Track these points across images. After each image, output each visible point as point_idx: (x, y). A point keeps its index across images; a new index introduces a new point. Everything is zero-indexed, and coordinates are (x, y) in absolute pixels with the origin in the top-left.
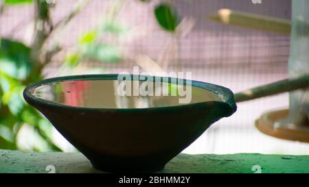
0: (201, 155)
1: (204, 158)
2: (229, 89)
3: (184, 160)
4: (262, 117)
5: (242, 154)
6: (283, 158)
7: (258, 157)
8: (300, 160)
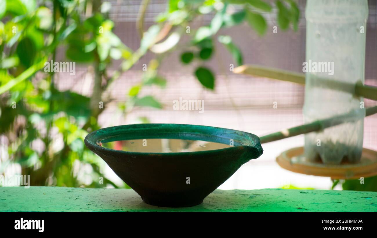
0: (233, 190)
1: (235, 193)
2: (256, 135)
3: (218, 195)
4: (282, 154)
5: (267, 189)
6: (301, 193)
7: (280, 191)
8: (315, 194)
